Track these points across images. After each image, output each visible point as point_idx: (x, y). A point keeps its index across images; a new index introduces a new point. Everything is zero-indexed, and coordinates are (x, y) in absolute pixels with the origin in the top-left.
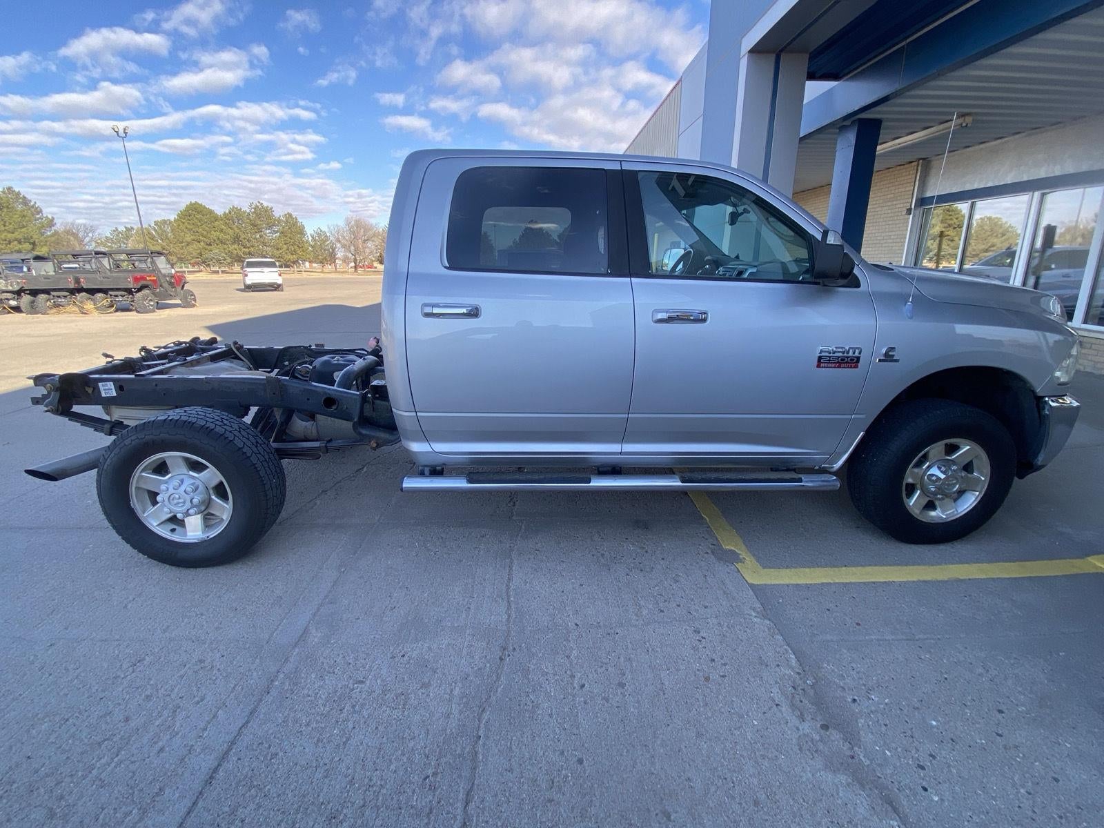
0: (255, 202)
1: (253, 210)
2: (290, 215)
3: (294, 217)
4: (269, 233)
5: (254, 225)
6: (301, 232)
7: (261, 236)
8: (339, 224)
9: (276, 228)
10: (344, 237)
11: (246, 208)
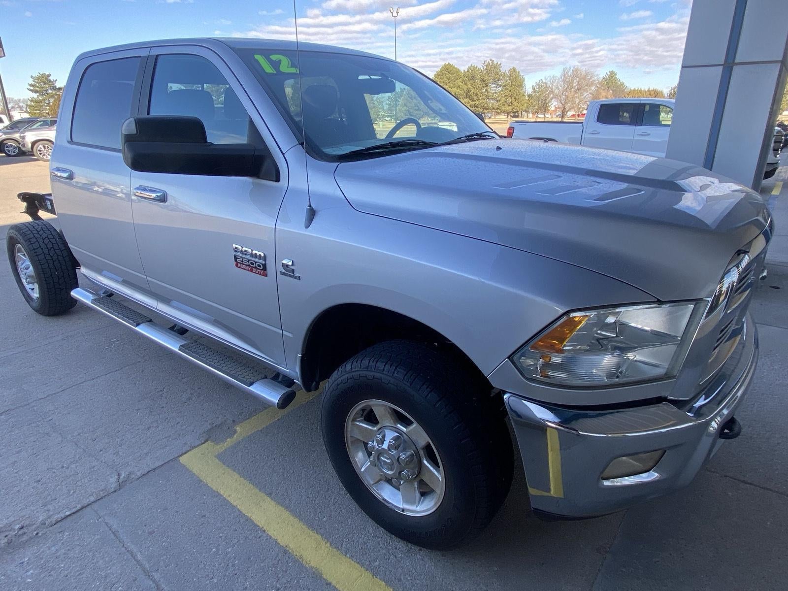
0: (488, 60)
1: (485, 67)
2: (514, 69)
3: (517, 71)
4: (494, 87)
5: (483, 81)
6: (521, 85)
7: (486, 90)
8: (556, 75)
9: (500, 83)
10: (558, 88)
11: (480, 66)
